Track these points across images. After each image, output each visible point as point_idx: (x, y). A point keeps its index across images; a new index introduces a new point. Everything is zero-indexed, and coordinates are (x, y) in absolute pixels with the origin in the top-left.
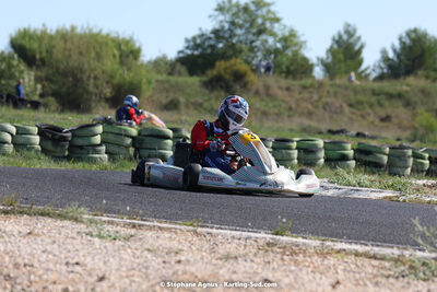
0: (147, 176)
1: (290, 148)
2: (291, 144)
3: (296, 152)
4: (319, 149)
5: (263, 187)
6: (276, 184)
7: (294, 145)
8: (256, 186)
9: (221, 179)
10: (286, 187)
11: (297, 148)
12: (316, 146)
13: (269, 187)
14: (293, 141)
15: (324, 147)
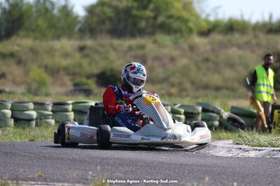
0: (67, 136)
5: (164, 140)
6: (175, 137)
7: (70, 107)
8: (158, 140)
9: (128, 136)
10: (183, 139)
11: (73, 110)
13: (169, 140)
14: (68, 104)
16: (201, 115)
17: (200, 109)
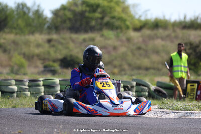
1: (39, 86)
2: (39, 83)
3: (43, 87)
4: (57, 85)
7: (41, 83)
11: (43, 85)
12: (54, 83)
14: (40, 81)
15: (60, 84)
16: (135, 88)
17: (134, 84)
